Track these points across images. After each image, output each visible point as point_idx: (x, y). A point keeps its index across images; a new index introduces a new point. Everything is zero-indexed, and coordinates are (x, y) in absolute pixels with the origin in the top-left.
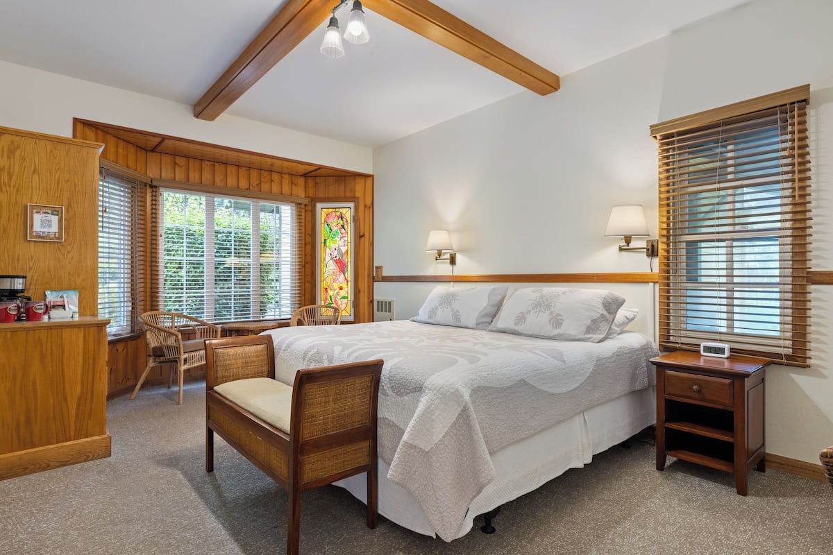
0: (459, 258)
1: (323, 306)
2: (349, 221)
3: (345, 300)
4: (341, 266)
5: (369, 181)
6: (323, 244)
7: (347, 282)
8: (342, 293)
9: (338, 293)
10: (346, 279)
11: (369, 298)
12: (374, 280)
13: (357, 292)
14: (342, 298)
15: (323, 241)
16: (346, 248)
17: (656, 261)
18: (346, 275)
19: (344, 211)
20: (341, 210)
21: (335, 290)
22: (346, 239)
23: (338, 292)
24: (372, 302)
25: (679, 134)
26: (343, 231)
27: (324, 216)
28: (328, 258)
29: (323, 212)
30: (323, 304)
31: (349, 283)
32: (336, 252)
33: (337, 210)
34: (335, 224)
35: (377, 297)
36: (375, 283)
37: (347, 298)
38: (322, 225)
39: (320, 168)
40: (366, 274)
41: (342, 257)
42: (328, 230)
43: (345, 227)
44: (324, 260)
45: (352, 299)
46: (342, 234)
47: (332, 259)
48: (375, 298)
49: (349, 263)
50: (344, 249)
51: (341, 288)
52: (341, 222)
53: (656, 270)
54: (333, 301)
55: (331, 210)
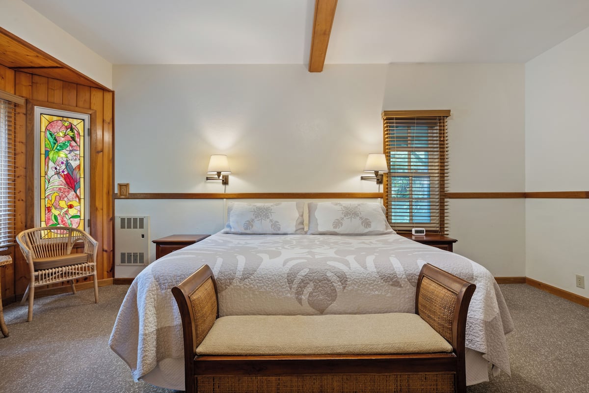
0: (231, 179)
1: (44, 229)
2: (82, 134)
3: (77, 220)
4: (71, 182)
5: (108, 96)
6: (43, 157)
7: (80, 199)
8: (72, 212)
9: (66, 213)
10: (77, 196)
11: (108, 216)
12: (115, 197)
13: (93, 209)
14: (73, 217)
15: (43, 151)
16: (77, 163)
17: (382, 186)
18: (78, 192)
19: (75, 122)
20: (70, 120)
21: (62, 208)
22: (78, 152)
23: (67, 211)
24: (113, 219)
25: (397, 119)
26: (73, 143)
27: (44, 123)
28: (51, 172)
29: (43, 119)
30: (43, 225)
31: (82, 201)
32: (63, 167)
33: (65, 119)
34: (61, 134)
35: (119, 214)
36: (116, 201)
37: (80, 216)
38: (43, 134)
39: (62, 66)
40: (105, 190)
41: (72, 172)
42: (52, 140)
43: (77, 139)
44: (46, 174)
45: (87, 218)
46: (72, 147)
47: (58, 173)
48: (116, 214)
49: (82, 180)
50: (74, 164)
51: (71, 207)
52: (71, 134)
53: (382, 191)
54: (60, 221)
55: (55, 118)
